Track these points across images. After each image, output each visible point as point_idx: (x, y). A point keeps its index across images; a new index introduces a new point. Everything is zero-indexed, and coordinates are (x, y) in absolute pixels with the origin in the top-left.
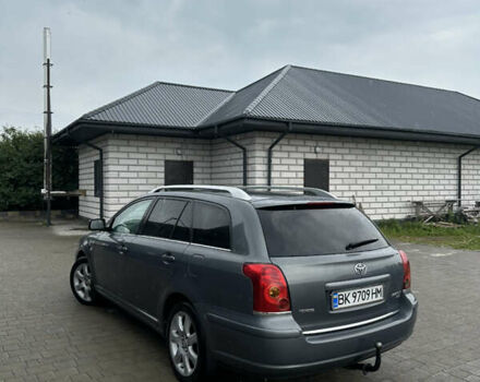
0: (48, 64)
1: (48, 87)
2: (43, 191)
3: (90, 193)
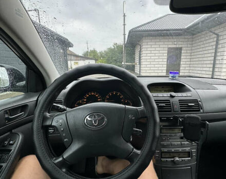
0: (124, 16)
1: (124, 25)
2: (123, 63)
3: (138, 64)
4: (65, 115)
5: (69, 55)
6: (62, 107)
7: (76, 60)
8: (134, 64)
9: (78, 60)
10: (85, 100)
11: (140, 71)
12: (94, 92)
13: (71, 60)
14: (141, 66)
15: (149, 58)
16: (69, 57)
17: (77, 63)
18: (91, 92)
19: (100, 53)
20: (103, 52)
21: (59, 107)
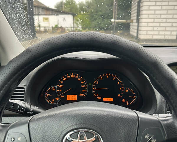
2: (113, 20)
3: (135, 21)
4: (27, 125)
5: (35, 7)
6: (23, 105)
7: (46, 15)
8: (129, 21)
9: (49, 15)
10: (61, 86)
11: (138, 33)
12: (75, 73)
13: (38, 15)
14: (141, 25)
15: (153, 12)
16: (35, 11)
17: (47, 19)
18: (70, 73)
19: (80, 4)
20: (84, 3)
21: (18, 105)
